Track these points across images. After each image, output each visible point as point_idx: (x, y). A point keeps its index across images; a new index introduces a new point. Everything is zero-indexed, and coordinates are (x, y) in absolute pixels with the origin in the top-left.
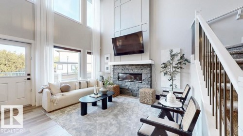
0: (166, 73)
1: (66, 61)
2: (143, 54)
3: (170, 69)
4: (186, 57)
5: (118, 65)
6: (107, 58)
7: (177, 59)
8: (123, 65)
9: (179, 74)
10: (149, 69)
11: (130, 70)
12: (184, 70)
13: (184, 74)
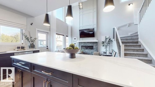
0: (103, 46)
2: (94, 38)
3: (105, 44)
4: (111, 39)
5: (82, 42)
7: (108, 40)
8: (84, 42)
9: (108, 46)
10: (96, 44)
11: (87, 45)
12: (110, 44)
13: (110, 46)
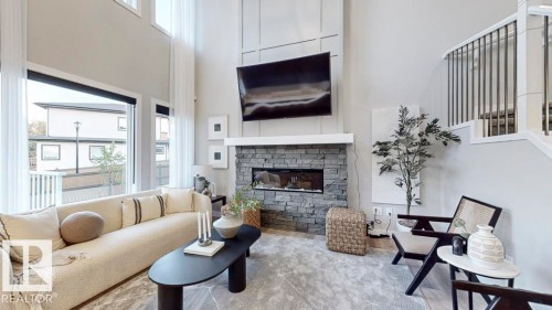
1: (73, 135)
2: (325, 119)
5: (253, 147)
6: (218, 127)
7: (417, 131)
10: (340, 156)
11: (287, 161)
